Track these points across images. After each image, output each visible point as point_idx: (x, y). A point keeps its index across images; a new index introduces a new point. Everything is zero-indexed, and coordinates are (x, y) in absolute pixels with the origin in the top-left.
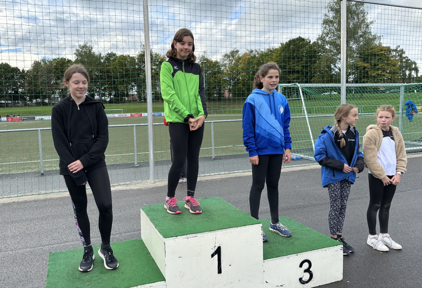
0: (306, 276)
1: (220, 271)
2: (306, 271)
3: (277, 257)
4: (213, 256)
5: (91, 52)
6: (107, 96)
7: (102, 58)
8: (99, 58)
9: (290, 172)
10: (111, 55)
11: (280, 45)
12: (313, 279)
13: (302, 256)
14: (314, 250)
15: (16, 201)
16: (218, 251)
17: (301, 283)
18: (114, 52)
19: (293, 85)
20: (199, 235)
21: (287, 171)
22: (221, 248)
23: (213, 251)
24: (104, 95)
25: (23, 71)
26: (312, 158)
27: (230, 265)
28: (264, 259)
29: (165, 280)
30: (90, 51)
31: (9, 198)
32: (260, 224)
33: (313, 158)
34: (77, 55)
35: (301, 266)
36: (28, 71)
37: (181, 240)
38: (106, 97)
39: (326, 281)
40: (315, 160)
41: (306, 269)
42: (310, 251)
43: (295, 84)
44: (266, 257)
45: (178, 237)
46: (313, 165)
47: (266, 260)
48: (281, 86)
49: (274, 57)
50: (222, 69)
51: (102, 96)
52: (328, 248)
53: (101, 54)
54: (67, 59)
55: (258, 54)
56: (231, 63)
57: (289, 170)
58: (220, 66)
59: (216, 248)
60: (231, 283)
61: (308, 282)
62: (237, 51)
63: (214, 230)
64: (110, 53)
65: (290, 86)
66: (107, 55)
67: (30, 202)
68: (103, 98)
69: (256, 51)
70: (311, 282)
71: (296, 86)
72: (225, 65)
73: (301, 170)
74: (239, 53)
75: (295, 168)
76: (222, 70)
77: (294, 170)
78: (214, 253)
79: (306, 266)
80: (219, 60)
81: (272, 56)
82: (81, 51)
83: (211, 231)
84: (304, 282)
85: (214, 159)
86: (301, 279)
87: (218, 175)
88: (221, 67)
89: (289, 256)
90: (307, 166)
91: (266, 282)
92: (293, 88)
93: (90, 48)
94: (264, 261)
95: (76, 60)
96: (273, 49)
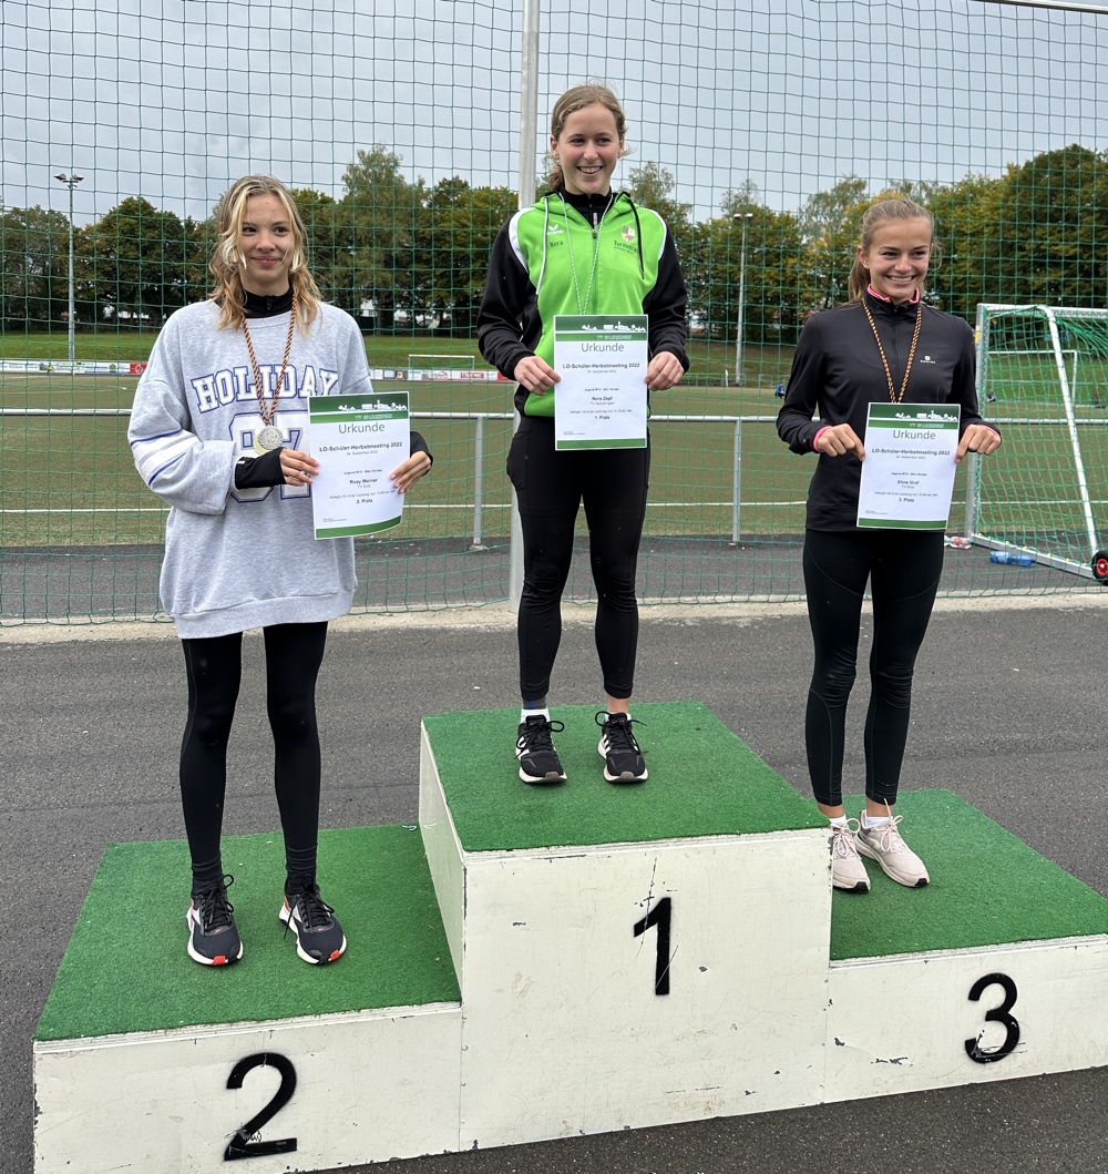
0: (995, 1036)
1: (662, 987)
2: (992, 1016)
3: (883, 954)
4: (639, 929)
5: (393, 176)
6: (430, 313)
7: (425, 197)
8: (417, 197)
9: (997, 612)
10: (453, 187)
11: (1006, 172)
12: (1018, 1049)
13: (981, 958)
14: (1031, 940)
15: (83, 639)
16: (661, 916)
17: (973, 1058)
18: (463, 179)
19: (1028, 310)
20: (593, 852)
21: (987, 609)
22: (673, 904)
23: (641, 913)
24: (421, 310)
25: (189, 225)
26: (1084, 566)
27: (703, 969)
28: (832, 959)
29: (459, 1000)
30: (390, 172)
31: (63, 627)
32: (825, 830)
33: (1087, 569)
34: (350, 185)
35: (975, 994)
36: (202, 227)
37: (525, 862)
38: (427, 317)
39: (1070, 1058)
40: (1091, 575)
41: (993, 1007)
42: (1015, 942)
43: (1035, 309)
44: (839, 951)
45: (515, 852)
46: (1086, 593)
47: (840, 963)
48: (987, 313)
49: (981, 211)
50: (804, 242)
51: (417, 313)
52: (1085, 938)
53: (421, 183)
54: (319, 194)
55: (929, 195)
56: (837, 222)
57: (996, 607)
58: (797, 230)
59: (654, 903)
60: (703, 1032)
61: (1001, 1058)
62: (860, 186)
63: (648, 839)
64: (449, 178)
65: (1020, 314)
66: (441, 185)
67: (124, 645)
68: (419, 318)
69: (923, 186)
70: (1010, 1057)
71: (1038, 315)
72: (814, 230)
73: (1037, 609)
74: (865, 192)
75: (1017, 598)
76: (806, 245)
77: (1014, 607)
78: (643, 921)
79: (994, 996)
80: (794, 213)
81: (978, 205)
82: (364, 172)
83: (636, 840)
84: (983, 1054)
85: (739, 545)
86: (971, 1045)
87: (743, 605)
88: (802, 234)
89: (928, 954)
90: (1061, 597)
91: (838, 1043)
92: (1027, 319)
93: (392, 164)
94: (833, 963)
95: (346, 198)
96: (981, 182)
